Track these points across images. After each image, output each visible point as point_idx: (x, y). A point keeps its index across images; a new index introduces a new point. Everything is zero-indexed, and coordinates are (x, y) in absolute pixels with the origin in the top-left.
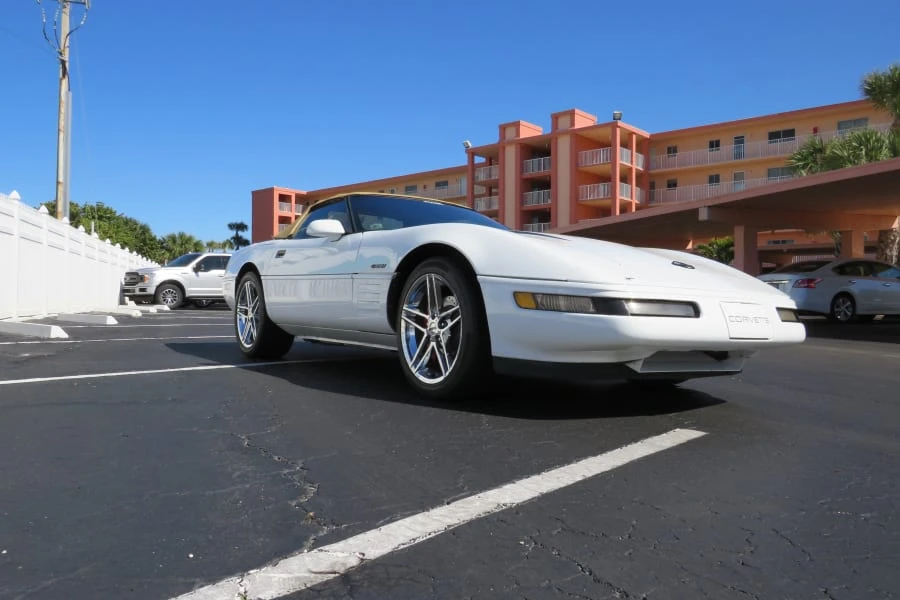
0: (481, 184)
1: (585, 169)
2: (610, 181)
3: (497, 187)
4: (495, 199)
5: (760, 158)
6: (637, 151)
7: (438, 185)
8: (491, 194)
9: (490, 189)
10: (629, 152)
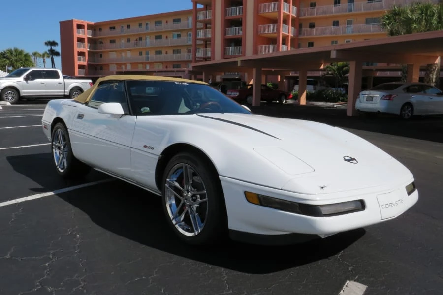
0: (200, 21)
1: (262, 15)
2: (277, 23)
3: (210, 24)
4: (209, 31)
5: (363, 12)
6: (293, 5)
7: (175, 21)
8: (206, 28)
9: (206, 24)
10: (288, 5)
